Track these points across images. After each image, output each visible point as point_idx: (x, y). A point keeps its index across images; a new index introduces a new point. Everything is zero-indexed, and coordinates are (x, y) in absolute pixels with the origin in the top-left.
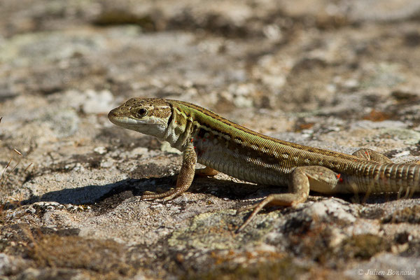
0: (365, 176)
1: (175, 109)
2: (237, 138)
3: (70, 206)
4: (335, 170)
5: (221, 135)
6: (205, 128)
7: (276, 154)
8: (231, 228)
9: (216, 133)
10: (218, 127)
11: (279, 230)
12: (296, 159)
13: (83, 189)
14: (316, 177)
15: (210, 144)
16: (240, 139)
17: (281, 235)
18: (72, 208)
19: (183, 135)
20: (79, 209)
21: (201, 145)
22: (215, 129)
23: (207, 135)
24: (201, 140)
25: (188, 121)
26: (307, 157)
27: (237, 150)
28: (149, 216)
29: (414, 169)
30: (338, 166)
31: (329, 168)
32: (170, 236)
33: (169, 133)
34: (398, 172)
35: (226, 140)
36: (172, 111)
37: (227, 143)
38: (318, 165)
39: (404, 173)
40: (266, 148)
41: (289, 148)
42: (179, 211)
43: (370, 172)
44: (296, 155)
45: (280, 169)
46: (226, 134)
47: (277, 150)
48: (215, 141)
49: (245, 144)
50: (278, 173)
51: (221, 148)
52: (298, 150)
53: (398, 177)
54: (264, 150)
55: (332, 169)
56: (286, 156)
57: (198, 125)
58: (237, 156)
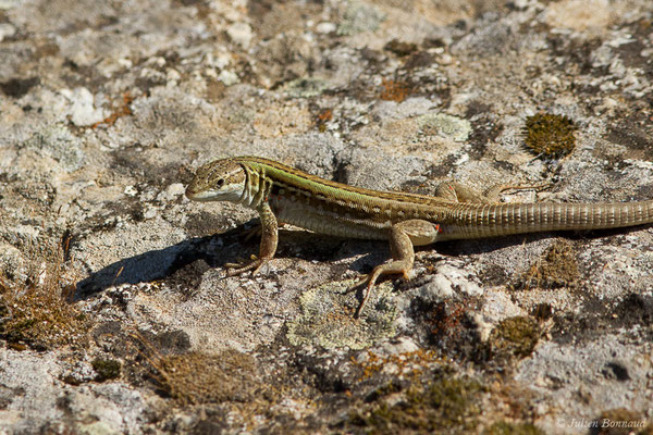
0: (467, 224)
1: (248, 169)
2: (319, 194)
3: (142, 285)
4: (432, 221)
5: (299, 191)
6: (279, 184)
7: (365, 208)
8: (347, 312)
9: (293, 189)
10: (295, 183)
11: (405, 313)
12: (388, 212)
13: (143, 256)
14: (416, 234)
15: (288, 201)
16: (322, 195)
17: (410, 320)
18: (146, 287)
19: (257, 195)
20: (153, 288)
21: (277, 203)
22: (292, 185)
23: (282, 192)
24: (276, 198)
25: (261, 179)
26: (400, 209)
27: (320, 207)
28: (244, 299)
29: (519, 211)
30: (435, 216)
31: (426, 219)
32: (285, 329)
33: (246, 196)
34: (504, 217)
35: (306, 197)
36: (246, 172)
37: (308, 200)
38: (414, 218)
39: (510, 217)
40: (354, 203)
41: (377, 199)
42: (276, 290)
43: (473, 219)
44: (388, 207)
45: (373, 224)
46: (305, 190)
47: (367, 204)
48: (293, 198)
49: (330, 199)
50: (371, 228)
51: (301, 205)
52: (386, 201)
53: (504, 222)
54: (351, 205)
55: (429, 220)
56: (377, 210)
57: (271, 182)
58: (321, 213)
